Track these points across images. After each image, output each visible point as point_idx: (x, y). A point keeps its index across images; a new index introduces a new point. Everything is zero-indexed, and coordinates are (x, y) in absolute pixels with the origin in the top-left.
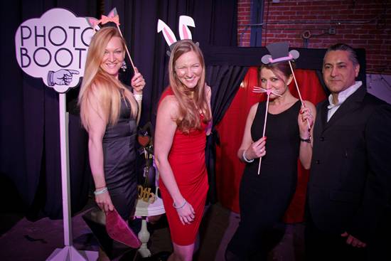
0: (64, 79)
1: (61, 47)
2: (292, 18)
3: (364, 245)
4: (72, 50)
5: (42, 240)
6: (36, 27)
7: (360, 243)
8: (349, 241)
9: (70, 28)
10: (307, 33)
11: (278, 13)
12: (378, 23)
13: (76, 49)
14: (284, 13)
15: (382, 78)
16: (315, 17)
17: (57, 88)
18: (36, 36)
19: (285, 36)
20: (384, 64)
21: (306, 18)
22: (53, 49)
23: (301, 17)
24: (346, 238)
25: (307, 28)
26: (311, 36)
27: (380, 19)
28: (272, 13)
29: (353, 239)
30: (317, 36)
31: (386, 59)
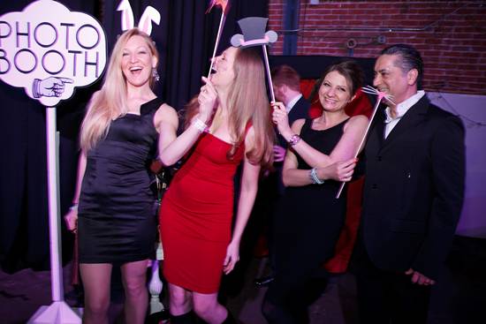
0: (53, 89)
1: (50, 49)
2: (333, 23)
3: (432, 282)
4: (65, 52)
5: (22, 296)
6: (17, 23)
7: (428, 281)
8: (415, 279)
9: (62, 24)
10: (352, 42)
11: (317, 17)
12: (436, 31)
13: (70, 52)
14: (325, 17)
15: (440, 97)
16: (361, 23)
17: (44, 101)
18: (18, 34)
19: (326, 45)
20: (443, 80)
21: (351, 23)
22: (40, 51)
23: (344, 23)
24: (412, 275)
25: (352, 36)
26: (357, 46)
27: (437, 26)
28: (309, 17)
29: (419, 277)
30: (364, 46)
31: (444, 75)
